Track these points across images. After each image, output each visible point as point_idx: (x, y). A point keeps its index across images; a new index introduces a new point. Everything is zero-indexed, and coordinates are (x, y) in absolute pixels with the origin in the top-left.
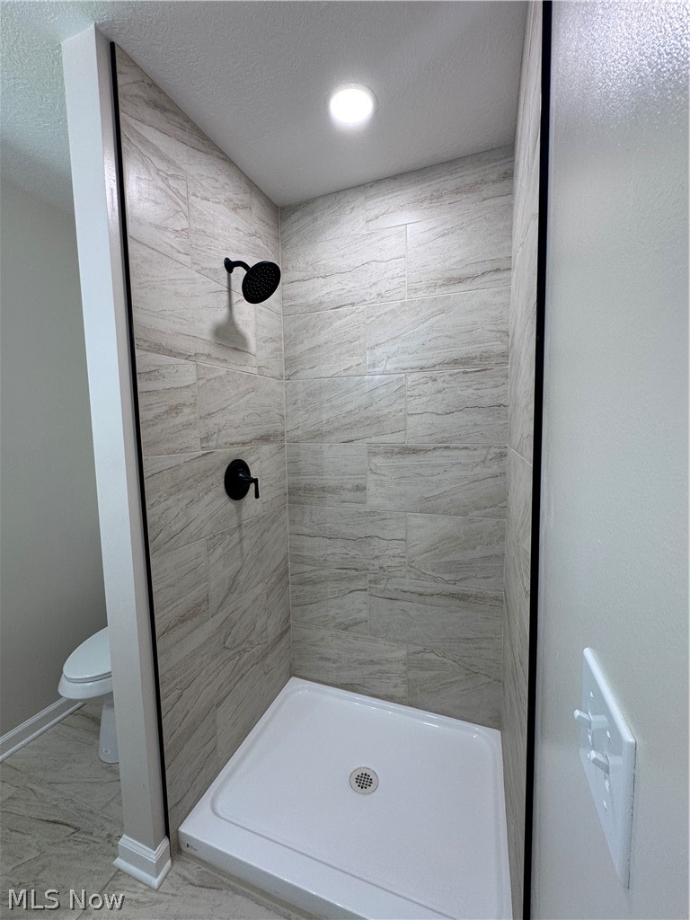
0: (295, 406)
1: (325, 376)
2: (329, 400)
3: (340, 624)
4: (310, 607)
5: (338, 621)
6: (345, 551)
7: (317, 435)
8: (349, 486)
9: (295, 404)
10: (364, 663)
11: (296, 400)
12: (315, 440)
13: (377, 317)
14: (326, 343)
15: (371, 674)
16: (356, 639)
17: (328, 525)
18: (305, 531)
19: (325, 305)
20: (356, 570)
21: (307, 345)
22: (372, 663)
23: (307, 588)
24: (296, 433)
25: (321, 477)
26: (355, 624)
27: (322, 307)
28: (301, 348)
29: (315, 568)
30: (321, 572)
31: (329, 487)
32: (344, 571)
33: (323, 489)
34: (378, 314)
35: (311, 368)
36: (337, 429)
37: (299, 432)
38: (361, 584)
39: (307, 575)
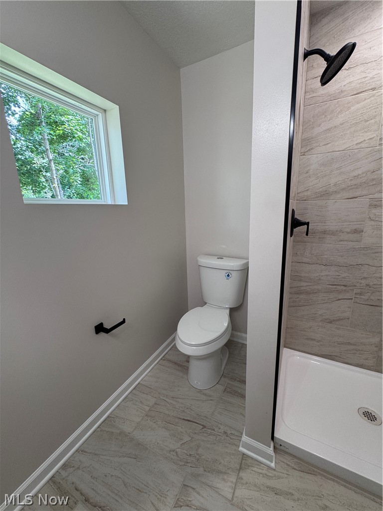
0: (308, 174)
1: (337, 150)
2: (340, 168)
3: (326, 319)
4: (303, 308)
5: (324, 317)
6: (337, 274)
7: (325, 194)
8: (349, 230)
9: (307, 173)
10: (342, 344)
11: (309, 170)
12: (322, 198)
14: (341, 124)
15: (347, 350)
16: (338, 329)
17: (326, 256)
18: (305, 260)
19: (345, 93)
20: (345, 286)
21: (324, 127)
22: (349, 344)
23: (302, 296)
24: (306, 194)
25: (324, 224)
26: (339, 320)
27: (343, 94)
28: (317, 130)
29: (310, 284)
30: (315, 287)
31: (330, 231)
32: (335, 287)
33: (325, 232)
35: (325, 145)
36: (344, 189)
37: (309, 193)
38: (347, 296)
39: (302, 288)
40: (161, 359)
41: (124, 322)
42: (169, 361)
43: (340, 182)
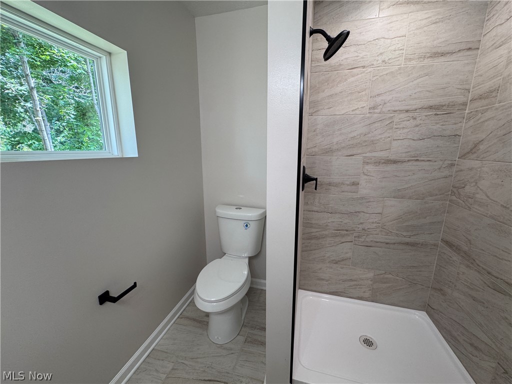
0: (315, 133)
1: (338, 114)
2: (339, 130)
3: (333, 260)
4: (313, 252)
5: (332, 259)
6: (341, 220)
7: (329, 151)
8: (348, 183)
9: (314, 131)
10: (345, 281)
11: (316, 129)
12: (327, 154)
13: (380, 76)
14: (340, 93)
15: (350, 286)
16: (342, 268)
17: (330, 205)
18: (315, 209)
19: (343, 67)
20: (347, 231)
21: (327, 93)
22: (351, 280)
23: (313, 241)
24: (313, 150)
25: (329, 177)
26: (343, 260)
27: (341, 67)
28: (322, 95)
29: (320, 230)
30: (324, 232)
31: (334, 183)
32: (339, 231)
33: (330, 184)
34: (381, 74)
35: (328, 108)
36: (343, 148)
37: (316, 149)
38: (349, 239)
39: (313, 234)
40: (178, 318)
41: (135, 285)
42: (187, 318)
43: (341, 141)
